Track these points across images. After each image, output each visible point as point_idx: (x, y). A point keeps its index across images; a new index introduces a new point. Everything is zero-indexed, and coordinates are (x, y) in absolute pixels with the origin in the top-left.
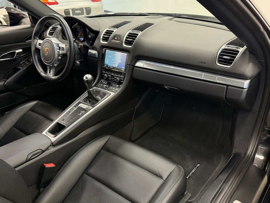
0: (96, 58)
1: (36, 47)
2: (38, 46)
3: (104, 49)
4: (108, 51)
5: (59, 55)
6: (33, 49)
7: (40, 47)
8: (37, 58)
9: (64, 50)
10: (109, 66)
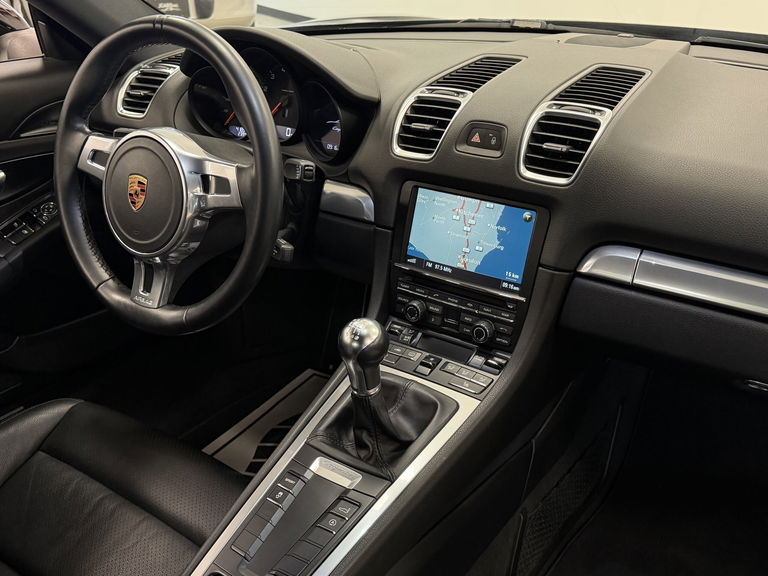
0: (369, 223)
1: (80, 166)
2: (89, 162)
3: (409, 185)
4: (423, 195)
5: (200, 213)
6: (62, 174)
7: (103, 168)
8: (80, 220)
9: (228, 191)
10: (434, 263)
